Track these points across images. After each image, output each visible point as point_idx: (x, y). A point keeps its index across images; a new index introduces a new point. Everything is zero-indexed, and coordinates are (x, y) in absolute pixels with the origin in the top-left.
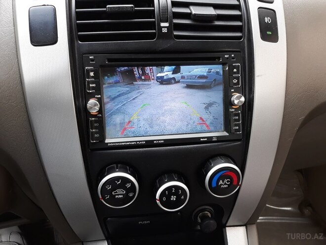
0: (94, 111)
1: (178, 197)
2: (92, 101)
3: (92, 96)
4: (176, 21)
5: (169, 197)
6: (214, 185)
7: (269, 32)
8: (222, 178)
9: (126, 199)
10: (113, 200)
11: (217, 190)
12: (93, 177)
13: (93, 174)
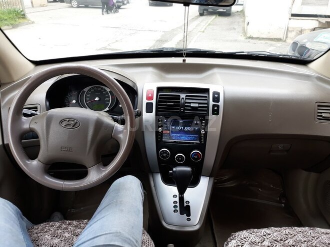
0: (160, 131)
1: (182, 159)
2: (160, 129)
3: (160, 127)
4: (186, 108)
5: (179, 158)
6: (193, 156)
7: (216, 112)
8: (195, 155)
9: (166, 157)
10: (163, 157)
11: (194, 158)
12: (158, 149)
13: (158, 148)
